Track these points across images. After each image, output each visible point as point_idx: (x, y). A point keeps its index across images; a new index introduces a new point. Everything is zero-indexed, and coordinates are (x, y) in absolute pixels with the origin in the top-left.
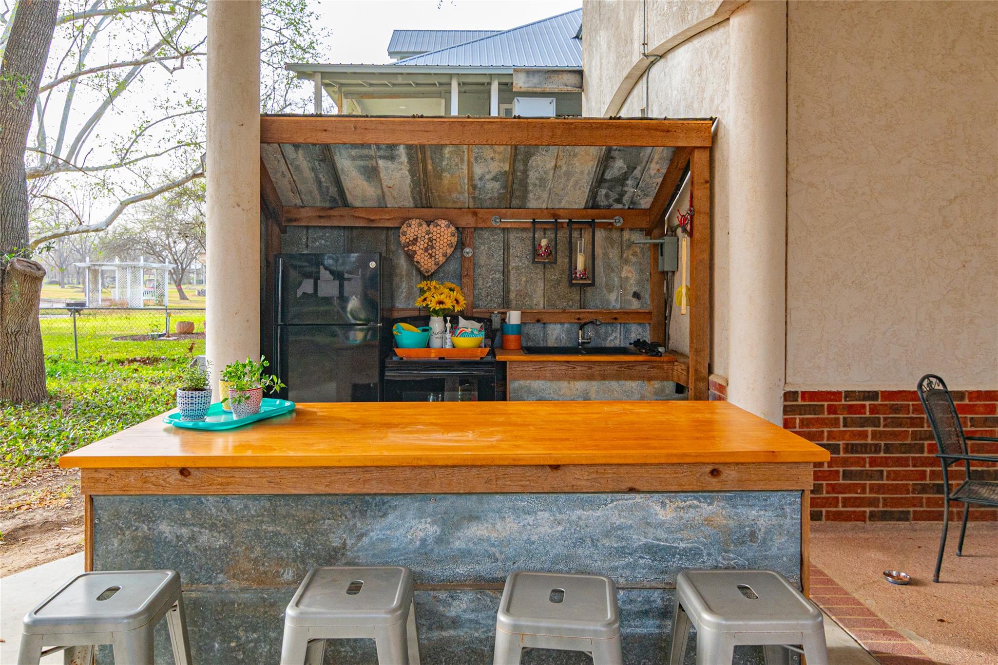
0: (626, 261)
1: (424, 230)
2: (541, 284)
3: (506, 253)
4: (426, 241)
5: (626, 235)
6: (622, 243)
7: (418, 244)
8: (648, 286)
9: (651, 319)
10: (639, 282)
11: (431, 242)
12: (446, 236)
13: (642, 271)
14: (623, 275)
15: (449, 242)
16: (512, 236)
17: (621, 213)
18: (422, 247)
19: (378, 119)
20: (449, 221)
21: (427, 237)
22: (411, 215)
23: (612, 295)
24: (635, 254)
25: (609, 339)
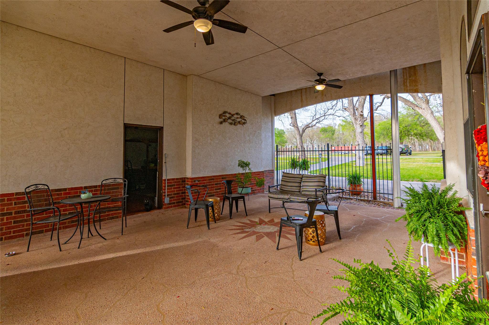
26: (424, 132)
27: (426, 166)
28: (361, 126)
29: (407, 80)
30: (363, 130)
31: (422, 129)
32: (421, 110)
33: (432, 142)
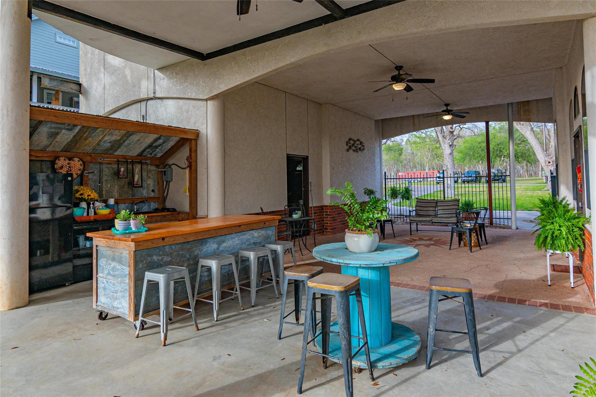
0: (149, 178)
1: (67, 162)
2: (116, 187)
3: (101, 174)
4: (68, 167)
5: (149, 167)
6: (148, 170)
7: (63, 169)
8: (157, 187)
9: (159, 200)
10: (154, 186)
11: (70, 168)
12: (78, 166)
13: (155, 181)
14: (148, 183)
15: (79, 169)
16: (104, 166)
17: (150, 158)
18: (65, 170)
19: (81, 114)
20: (79, 158)
21: (68, 166)
22: (61, 155)
23: (144, 191)
24: (152, 175)
25: (143, 209)
26: (520, 152)
27: (526, 196)
28: (450, 146)
29: (521, 109)
30: (452, 151)
31: (518, 149)
32: (519, 126)
33: (529, 164)
